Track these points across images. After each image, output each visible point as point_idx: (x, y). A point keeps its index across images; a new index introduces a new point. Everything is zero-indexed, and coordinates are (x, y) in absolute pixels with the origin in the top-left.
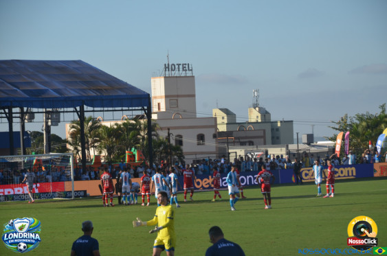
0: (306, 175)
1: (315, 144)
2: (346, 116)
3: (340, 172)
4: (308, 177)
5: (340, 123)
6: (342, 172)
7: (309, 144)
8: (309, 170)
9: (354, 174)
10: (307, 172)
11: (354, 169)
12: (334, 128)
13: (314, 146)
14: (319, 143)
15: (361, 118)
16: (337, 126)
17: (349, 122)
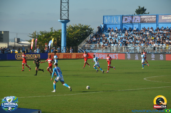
0: (19, 56)
1: (20, 42)
2: (36, 32)
3: (33, 56)
4: (19, 57)
5: (33, 34)
6: (34, 56)
7: (18, 42)
8: (20, 55)
9: (40, 57)
10: (19, 55)
11: (39, 55)
12: (30, 37)
13: (20, 43)
14: (22, 42)
15: (42, 33)
16: (32, 36)
17: (37, 34)
